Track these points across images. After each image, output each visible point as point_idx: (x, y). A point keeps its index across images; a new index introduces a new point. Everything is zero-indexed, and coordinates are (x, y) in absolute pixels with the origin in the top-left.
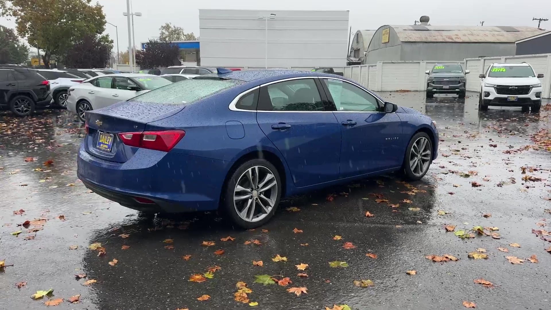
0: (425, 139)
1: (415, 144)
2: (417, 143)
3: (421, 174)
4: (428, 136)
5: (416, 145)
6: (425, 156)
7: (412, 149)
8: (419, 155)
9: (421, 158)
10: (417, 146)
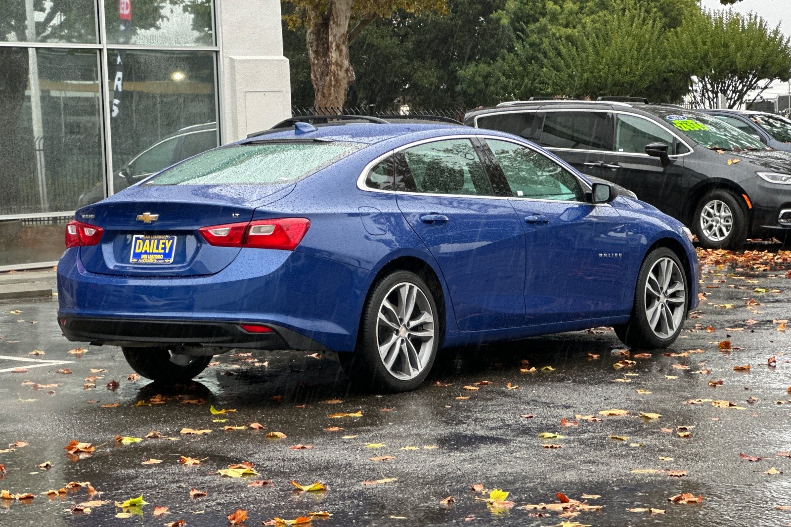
0: (669, 262)
1: (651, 275)
2: (653, 271)
3: (671, 333)
4: (673, 254)
5: (653, 277)
6: (673, 295)
7: (647, 285)
8: (662, 296)
9: (667, 301)
10: (657, 278)
